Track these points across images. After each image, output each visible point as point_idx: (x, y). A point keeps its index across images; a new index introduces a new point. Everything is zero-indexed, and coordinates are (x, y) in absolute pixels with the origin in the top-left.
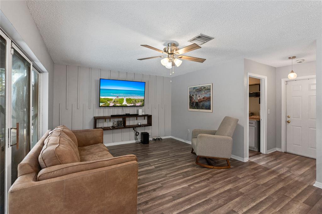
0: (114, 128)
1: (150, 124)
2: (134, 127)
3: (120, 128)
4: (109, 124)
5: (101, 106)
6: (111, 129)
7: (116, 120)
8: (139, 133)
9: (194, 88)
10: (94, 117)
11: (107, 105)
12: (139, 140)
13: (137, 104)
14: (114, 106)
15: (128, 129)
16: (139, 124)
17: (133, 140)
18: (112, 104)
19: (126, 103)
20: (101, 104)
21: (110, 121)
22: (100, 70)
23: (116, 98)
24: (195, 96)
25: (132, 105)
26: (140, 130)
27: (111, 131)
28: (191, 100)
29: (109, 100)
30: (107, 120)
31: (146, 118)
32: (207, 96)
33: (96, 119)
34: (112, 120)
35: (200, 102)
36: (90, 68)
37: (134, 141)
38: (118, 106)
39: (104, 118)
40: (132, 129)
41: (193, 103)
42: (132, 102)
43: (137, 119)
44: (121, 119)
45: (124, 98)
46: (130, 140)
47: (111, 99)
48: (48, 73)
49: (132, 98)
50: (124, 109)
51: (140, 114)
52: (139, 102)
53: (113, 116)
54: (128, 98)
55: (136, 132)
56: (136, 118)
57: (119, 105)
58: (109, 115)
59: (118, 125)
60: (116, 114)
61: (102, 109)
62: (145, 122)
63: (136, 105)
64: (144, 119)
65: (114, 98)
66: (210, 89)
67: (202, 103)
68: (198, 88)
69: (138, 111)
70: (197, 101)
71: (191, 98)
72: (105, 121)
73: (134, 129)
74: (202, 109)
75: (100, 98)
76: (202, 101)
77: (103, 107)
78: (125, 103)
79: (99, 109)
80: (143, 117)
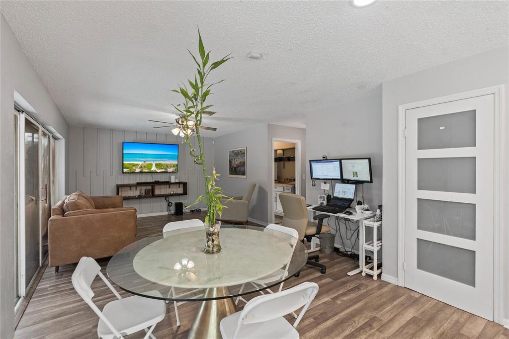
0: (140, 197)
1: (185, 193)
2: (166, 196)
3: (147, 197)
4: (135, 193)
5: (126, 173)
6: (137, 198)
7: (144, 188)
8: (172, 203)
9: (233, 151)
10: (117, 185)
11: (132, 171)
12: (173, 212)
13: (170, 170)
14: (141, 172)
15: (158, 199)
16: (172, 193)
17: (165, 211)
18: (138, 170)
19: (156, 169)
20: (125, 170)
21: (136, 189)
22: (124, 131)
23: (143, 163)
24: (233, 160)
25: (163, 170)
26: (174, 201)
27: (138, 201)
28: (230, 165)
29: (134, 165)
30: (132, 188)
31: (182, 186)
32: (243, 161)
33: (119, 187)
34: (139, 188)
35: (238, 167)
36: (112, 130)
37: (166, 213)
38: (146, 173)
39: (130, 186)
40: (163, 199)
41: (232, 169)
42: (163, 168)
43: (170, 187)
44: (150, 187)
45: (152, 162)
46: (161, 212)
47: (137, 165)
48: (64, 140)
49: (162, 162)
50: (153, 175)
51: (173, 181)
52: (171, 167)
53: (139, 184)
54: (157, 162)
55: (169, 202)
56: (168, 186)
57: (147, 171)
58: (135, 183)
59: (146, 194)
60: (143, 181)
61: (126, 176)
62: (180, 190)
63: (168, 171)
64: (179, 187)
65: (140, 163)
66: (244, 153)
67: (239, 168)
68: (236, 152)
69: (170, 178)
70: (235, 166)
71: (230, 162)
72: (130, 189)
73: (166, 199)
74: (239, 175)
75: (123, 163)
76: (239, 166)
77: (127, 173)
78: (154, 168)
79: (123, 176)
80: (178, 185)
